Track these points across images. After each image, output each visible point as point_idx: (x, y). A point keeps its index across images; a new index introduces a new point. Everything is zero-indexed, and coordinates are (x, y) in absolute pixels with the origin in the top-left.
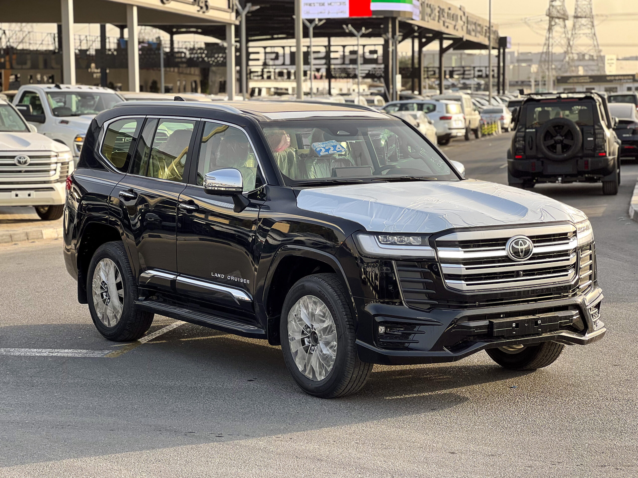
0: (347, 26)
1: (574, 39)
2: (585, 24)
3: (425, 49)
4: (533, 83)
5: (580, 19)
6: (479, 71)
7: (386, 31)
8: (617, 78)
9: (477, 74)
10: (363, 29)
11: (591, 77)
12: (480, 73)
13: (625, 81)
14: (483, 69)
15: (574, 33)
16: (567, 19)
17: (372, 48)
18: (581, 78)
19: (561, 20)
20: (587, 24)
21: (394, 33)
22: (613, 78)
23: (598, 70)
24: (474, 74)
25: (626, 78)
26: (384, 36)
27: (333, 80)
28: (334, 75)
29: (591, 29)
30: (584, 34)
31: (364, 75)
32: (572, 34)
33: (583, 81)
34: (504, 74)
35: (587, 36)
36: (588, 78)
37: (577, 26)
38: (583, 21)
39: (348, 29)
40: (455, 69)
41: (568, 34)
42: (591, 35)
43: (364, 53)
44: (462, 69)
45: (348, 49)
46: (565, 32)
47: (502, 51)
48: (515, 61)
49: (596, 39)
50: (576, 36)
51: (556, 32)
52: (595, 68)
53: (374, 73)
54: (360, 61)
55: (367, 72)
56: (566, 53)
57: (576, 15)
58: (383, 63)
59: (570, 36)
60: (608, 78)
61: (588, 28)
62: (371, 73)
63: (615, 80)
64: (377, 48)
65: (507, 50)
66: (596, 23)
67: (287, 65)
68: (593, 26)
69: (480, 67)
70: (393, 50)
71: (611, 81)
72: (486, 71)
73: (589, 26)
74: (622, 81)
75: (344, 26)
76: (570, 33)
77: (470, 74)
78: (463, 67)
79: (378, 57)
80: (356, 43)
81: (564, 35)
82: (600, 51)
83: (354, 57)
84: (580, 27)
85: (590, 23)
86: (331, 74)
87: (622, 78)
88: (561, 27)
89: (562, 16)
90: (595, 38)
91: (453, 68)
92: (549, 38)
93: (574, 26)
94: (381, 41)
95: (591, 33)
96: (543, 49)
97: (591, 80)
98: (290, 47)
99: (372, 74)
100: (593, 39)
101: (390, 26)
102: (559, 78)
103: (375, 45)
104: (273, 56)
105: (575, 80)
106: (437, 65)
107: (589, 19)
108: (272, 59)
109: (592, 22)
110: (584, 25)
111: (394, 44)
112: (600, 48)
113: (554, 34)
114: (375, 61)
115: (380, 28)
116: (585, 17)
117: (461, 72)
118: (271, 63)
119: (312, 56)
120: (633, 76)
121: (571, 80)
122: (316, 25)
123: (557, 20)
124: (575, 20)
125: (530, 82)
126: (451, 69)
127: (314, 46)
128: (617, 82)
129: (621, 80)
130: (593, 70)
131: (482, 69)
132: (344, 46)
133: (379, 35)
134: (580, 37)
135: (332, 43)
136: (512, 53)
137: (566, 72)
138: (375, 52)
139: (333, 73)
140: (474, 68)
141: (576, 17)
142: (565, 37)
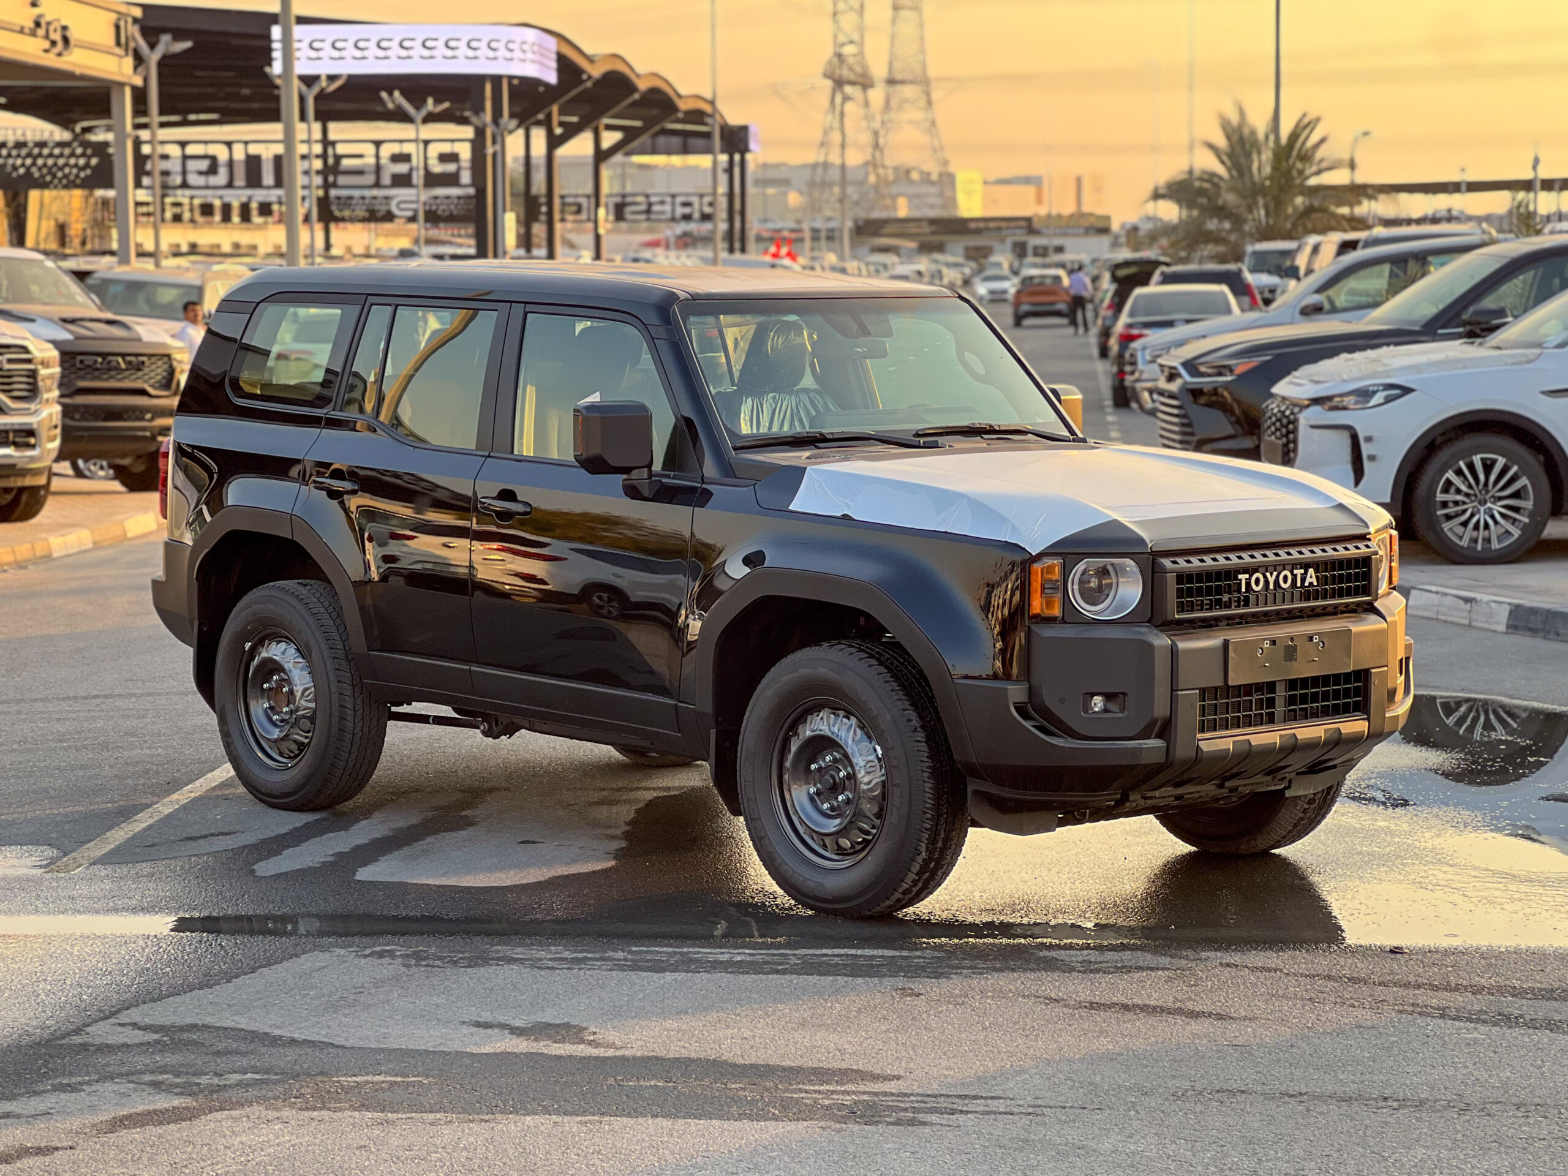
0: (391, 94)
6: (685, 204)
7: (479, 109)
8: (992, 225)
9: (680, 211)
11: (932, 222)
12: (687, 210)
13: (1009, 232)
14: (695, 200)
15: (887, 117)
16: (872, 86)
17: (446, 148)
18: (904, 225)
22: (982, 225)
23: (944, 206)
24: (673, 211)
25: (1012, 224)
27: (337, 227)
28: (337, 213)
31: (410, 214)
32: (883, 123)
33: (914, 231)
34: (742, 213)
36: (925, 224)
37: (894, 103)
38: (908, 91)
39: (393, 102)
40: (629, 199)
43: (426, 158)
45: (386, 151)
47: (737, 157)
52: (937, 201)
54: (418, 178)
56: (870, 164)
59: (877, 125)
60: (972, 225)
63: (987, 229)
65: (749, 157)
67: (237, 188)
68: (930, 103)
70: (495, 151)
71: (978, 232)
73: (922, 103)
74: (1004, 232)
75: (384, 95)
76: (878, 118)
80: (412, 136)
81: (864, 124)
83: (402, 168)
85: (924, 97)
86: (331, 212)
87: (1003, 224)
88: (859, 105)
89: (860, 80)
97: (934, 228)
98: (246, 143)
100: (930, 132)
101: (488, 94)
102: (861, 223)
104: (204, 165)
105: (896, 229)
108: (201, 173)
109: (928, 94)
112: (947, 154)
114: (452, 180)
116: (911, 82)
118: (201, 181)
120: (1029, 220)
121: (888, 229)
124: (891, 89)
126: (618, 200)
128: (991, 235)
129: (999, 229)
130: (932, 207)
131: (691, 199)
133: (462, 119)
134: (901, 129)
136: (758, 165)
137: (873, 209)
138: (453, 157)
142: (869, 128)
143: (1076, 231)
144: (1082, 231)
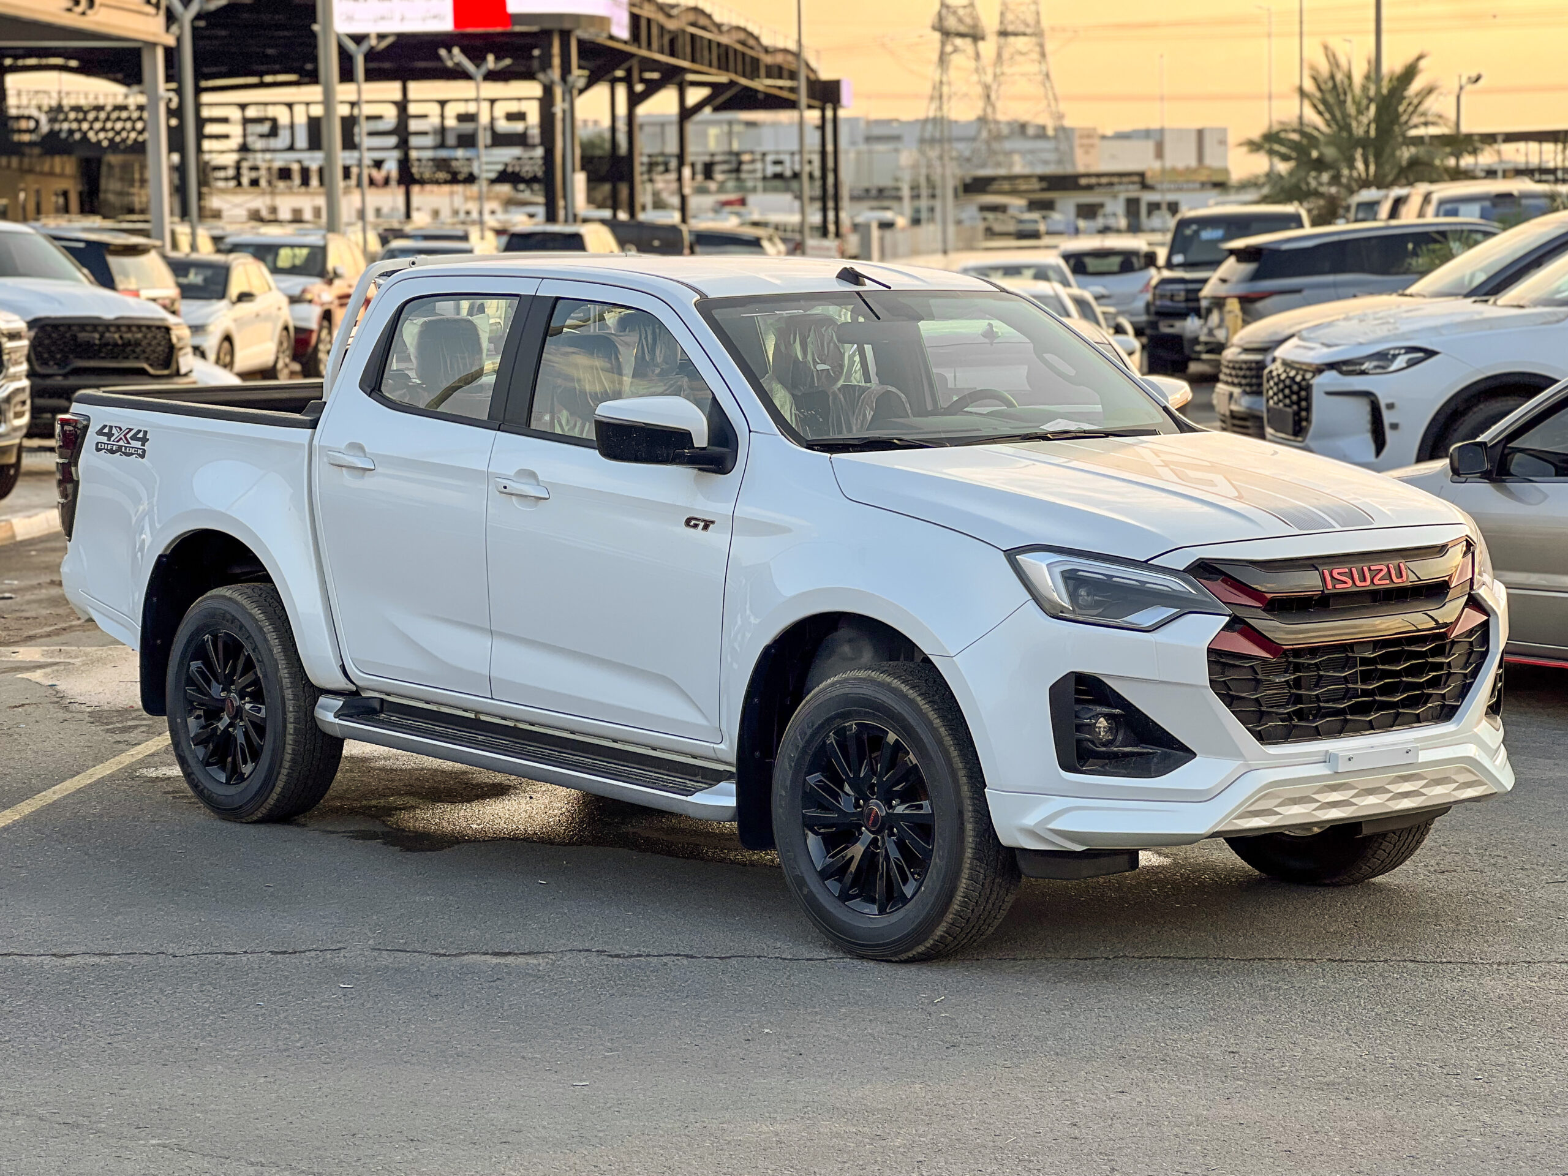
0: (450, 51)
1: (999, 85)
2: (1024, 50)
3: (643, 110)
4: (906, 192)
5: (1012, 39)
6: (778, 163)
7: (546, 65)
8: (1104, 180)
9: (771, 170)
10: (491, 58)
11: (1042, 178)
12: (778, 169)
13: (1122, 187)
14: (786, 158)
15: (998, 71)
16: (983, 38)
17: (514, 107)
18: (1017, 182)
19: (968, 41)
20: (1031, 51)
21: (566, 70)
22: (1093, 181)
23: (1060, 162)
24: (764, 170)
25: (1125, 179)
26: (541, 76)
27: (415, 189)
28: (417, 176)
29: (1040, 63)
30: (1023, 75)
31: (493, 175)
32: (995, 76)
33: (1023, 187)
34: (836, 171)
35: (1030, 80)
36: (1034, 180)
37: (1006, 55)
38: (1020, 43)
39: (452, 59)
40: (718, 158)
41: (985, 73)
42: (1040, 78)
43: (493, 119)
44: (733, 158)
45: (452, 110)
46: (977, 70)
47: (829, 114)
48: (860, 139)
49: (1052, 88)
50: (1002, 78)
51: (958, 68)
52: (1052, 156)
53: (517, 169)
54: (484, 138)
55: (500, 167)
56: (982, 120)
57: (1003, 30)
58: (542, 144)
59: (989, 78)
60: (1083, 181)
61: (1033, 61)
62: (510, 169)
63: (1099, 185)
64: (524, 106)
65: (842, 113)
66: (1049, 47)
67: (301, 150)
68: (1043, 55)
69: (777, 153)
70: (564, 112)
71: (1089, 188)
72: (793, 162)
73: (1035, 56)
74: (1117, 188)
75: (443, 52)
76: (990, 71)
77: (754, 171)
78: (738, 154)
79: (526, 129)
80: (472, 94)
81: (975, 78)
82: (1061, 117)
83: (468, 127)
84: (1012, 58)
85: (1037, 49)
86: (412, 175)
87: (1115, 180)
88: (968, 58)
89: (971, 31)
90: (1048, 85)
91: (713, 155)
92: (941, 82)
93: (999, 56)
94: (534, 89)
95: (1040, 72)
96: (928, 110)
97: (1044, 185)
98: (308, 104)
99: (513, 173)
100: (1044, 86)
101: (556, 49)
102: (968, 180)
103: (519, 99)
104: (265, 128)
105: (1006, 186)
106: (672, 147)
107: (1034, 40)
108: (262, 136)
109: (1041, 46)
110: (1021, 53)
111: (568, 97)
112: (1063, 107)
113: (953, 74)
114: (520, 140)
115: (532, 57)
116: (1024, 34)
117: (734, 166)
118: (259, 144)
119: (365, 127)
120: (1142, 175)
121: (995, 186)
122: (372, 48)
123: (958, 41)
124: (1002, 40)
125: (898, 189)
126: (707, 159)
127: (368, 102)
128: (1103, 190)
129: (1111, 184)
130: (1046, 162)
131: (782, 157)
132: (443, 103)
133: (529, 76)
134: (1014, 82)
135: (411, 95)
136: (853, 121)
137: (983, 165)
138: (520, 116)
139: (414, 170)
140: (764, 155)
141: (1003, 34)
142: (979, 82)
143: (1191, 186)
144: (1198, 186)
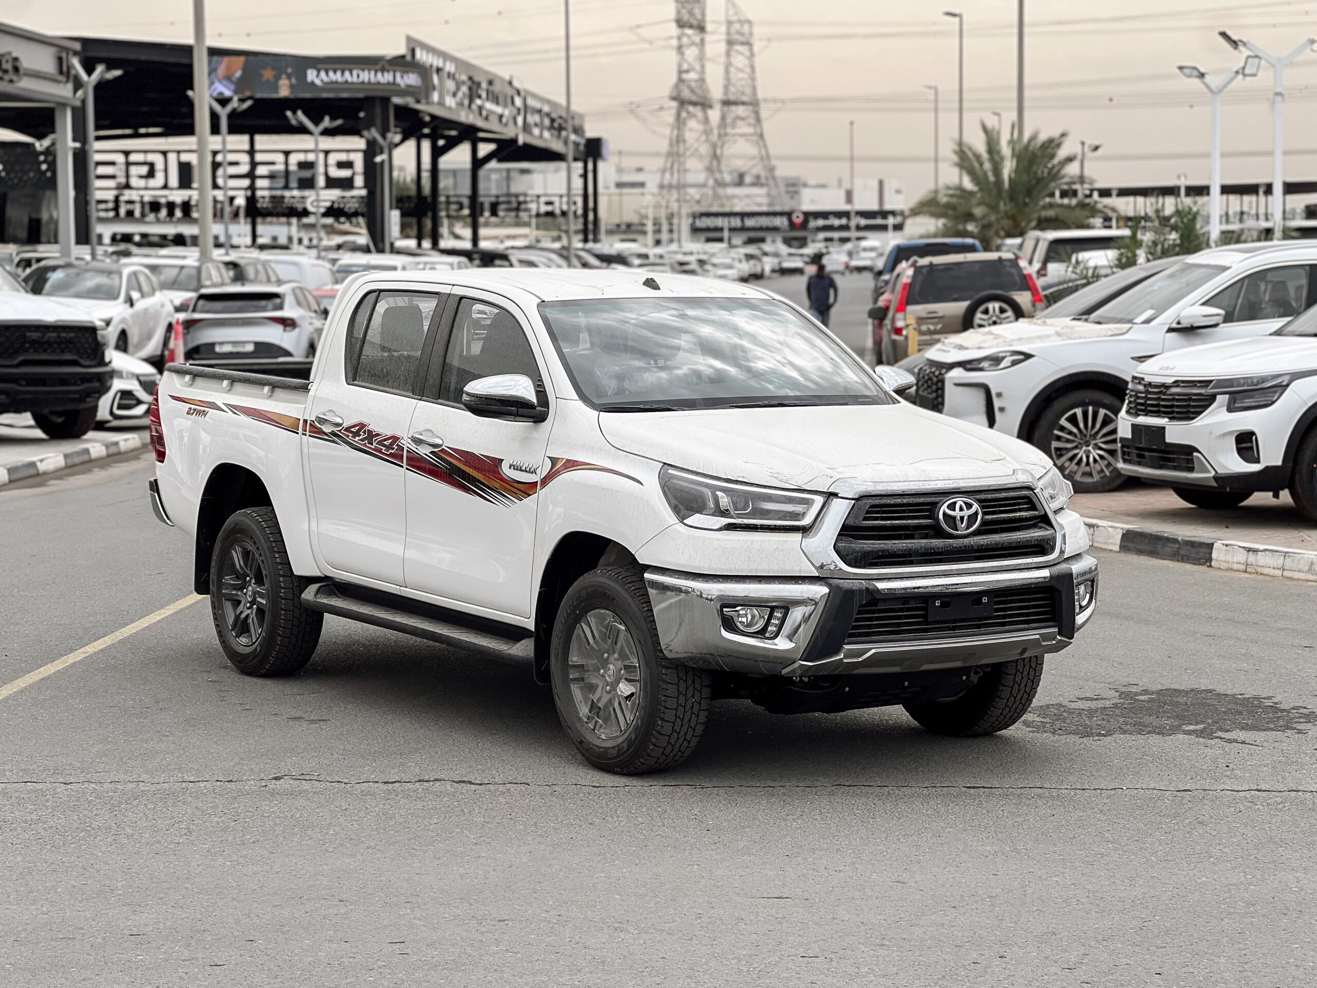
0: (294, 113)
1: (723, 144)
2: (743, 116)
3: (443, 161)
5: (733, 108)
6: (549, 203)
7: (370, 125)
9: (544, 209)
10: (327, 119)
12: (549, 208)
14: (556, 200)
16: (710, 107)
17: (343, 157)
19: (699, 108)
20: (748, 117)
21: (385, 129)
23: (770, 204)
24: (538, 208)
26: (365, 133)
28: (261, 211)
29: (755, 126)
30: (742, 135)
31: (322, 210)
32: (720, 136)
34: (595, 210)
35: (747, 140)
37: (729, 120)
38: (740, 110)
39: (296, 119)
40: (501, 199)
41: (712, 134)
42: (755, 138)
43: (326, 165)
44: (514, 199)
45: (294, 159)
46: (706, 131)
47: (590, 166)
48: (612, 185)
49: (765, 146)
50: (725, 138)
51: (691, 130)
52: (764, 201)
53: (342, 206)
54: (321, 181)
55: (328, 204)
57: (726, 99)
58: (365, 186)
59: (714, 137)
61: (749, 125)
62: (336, 206)
64: (352, 157)
66: (764, 114)
67: (172, 189)
68: (758, 120)
69: (549, 195)
70: (384, 161)
72: (561, 203)
73: (752, 121)
75: (289, 114)
76: (716, 132)
77: (530, 210)
78: (516, 196)
79: (354, 174)
80: (310, 146)
81: (704, 137)
82: (772, 169)
83: (306, 174)
84: (734, 122)
85: (753, 115)
86: (257, 209)
88: (699, 122)
89: (701, 101)
90: (762, 143)
91: (497, 197)
93: (723, 118)
94: (359, 143)
95: (755, 134)
96: (666, 162)
98: (179, 152)
99: (339, 209)
100: (758, 144)
101: (378, 113)
103: (348, 151)
104: (144, 170)
106: (466, 189)
107: (750, 108)
108: (141, 177)
109: (757, 114)
110: (742, 119)
111: (386, 150)
113: (687, 134)
114: (347, 184)
115: (359, 118)
116: (744, 103)
117: (514, 205)
118: (142, 183)
119: (226, 171)
122: (234, 109)
123: (691, 109)
124: (726, 109)
126: (493, 199)
127: (230, 151)
131: (553, 199)
132: (287, 153)
133: (356, 132)
134: (735, 142)
135: (258, 146)
138: (348, 165)
139: (259, 206)
140: (538, 197)
141: (727, 103)
